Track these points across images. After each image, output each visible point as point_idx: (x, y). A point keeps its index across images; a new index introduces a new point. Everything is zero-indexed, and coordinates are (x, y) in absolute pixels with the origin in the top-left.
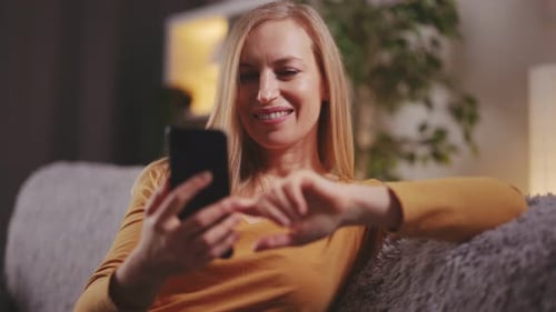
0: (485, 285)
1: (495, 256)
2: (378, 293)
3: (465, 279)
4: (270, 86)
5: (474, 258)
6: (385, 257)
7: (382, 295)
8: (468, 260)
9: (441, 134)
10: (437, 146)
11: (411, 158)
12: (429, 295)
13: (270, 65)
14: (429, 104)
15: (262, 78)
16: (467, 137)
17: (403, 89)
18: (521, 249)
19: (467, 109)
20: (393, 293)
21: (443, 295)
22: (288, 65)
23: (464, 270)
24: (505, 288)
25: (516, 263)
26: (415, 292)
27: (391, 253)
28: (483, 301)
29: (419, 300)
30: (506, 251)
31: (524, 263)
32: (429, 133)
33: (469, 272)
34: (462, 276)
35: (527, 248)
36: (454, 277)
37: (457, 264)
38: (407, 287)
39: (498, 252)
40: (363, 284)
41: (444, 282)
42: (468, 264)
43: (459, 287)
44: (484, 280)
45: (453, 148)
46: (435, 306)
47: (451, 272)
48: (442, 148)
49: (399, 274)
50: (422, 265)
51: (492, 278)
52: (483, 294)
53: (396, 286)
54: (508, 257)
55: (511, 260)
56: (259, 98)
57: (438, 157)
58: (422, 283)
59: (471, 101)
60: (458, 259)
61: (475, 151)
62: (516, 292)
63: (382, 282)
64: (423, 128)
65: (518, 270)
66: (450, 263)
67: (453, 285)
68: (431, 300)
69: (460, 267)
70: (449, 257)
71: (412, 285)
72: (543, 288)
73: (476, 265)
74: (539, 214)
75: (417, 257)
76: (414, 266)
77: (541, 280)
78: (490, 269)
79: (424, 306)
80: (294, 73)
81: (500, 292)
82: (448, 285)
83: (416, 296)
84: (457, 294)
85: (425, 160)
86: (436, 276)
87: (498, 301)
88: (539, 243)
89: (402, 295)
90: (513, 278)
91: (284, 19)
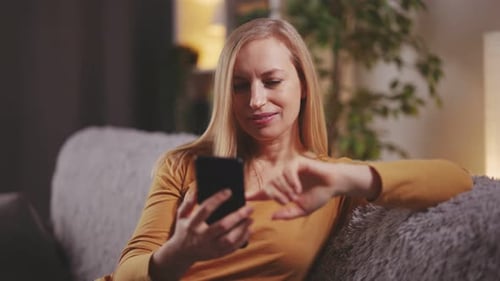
0: (427, 258)
1: (435, 234)
2: (349, 256)
3: (413, 251)
4: (260, 95)
5: (419, 234)
6: (354, 226)
7: (351, 258)
8: (415, 235)
9: (410, 89)
10: (406, 101)
11: (385, 112)
12: (387, 262)
13: (258, 77)
14: (399, 62)
15: (252, 88)
16: (432, 91)
17: (377, 48)
18: (455, 229)
19: (432, 67)
20: (359, 257)
21: (396, 263)
22: (272, 76)
23: (412, 243)
24: (441, 262)
25: (450, 241)
26: (376, 258)
27: (359, 224)
28: (425, 270)
29: (379, 264)
30: (443, 230)
31: (455, 243)
32: (400, 90)
33: (416, 246)
34: (411, 249)
35: (459, 229)
36: (405, 249)
37: (407, 238)
38: (370, 254)
39: (438, 230)
40: (338, 248)
41: (397, 252)
42: (415, 239)
43: (408, 257)
44: (426, 254)
45: (421, 102)
46: (390, 271)
47: (403, 244)
48: (411, 102)
49: (365, 242)
50: (382, 236)
51: (432, 252)
52: (425, 265)
53: (363, 252)
54: (445, 235)
55: (446, 238)
56: (251, 104)
57: (407, 109)
58: (382, 250)
59: (436, 60)
60: (409, 233)
61: (440, 103)
62: (449, 266)
63: (351, 247)
64: (394, 85)
65: (451, 247)
66: (402, 237)
67: (404, 255)
68: (388, 266)
69: (409, 241)
70: (401, 232)
71: (373, 253)
72: (469, 263)
73: (422, 240)
74: (471, 198)
75: (379, 229)
76: (377, 236)
77: (467, 258)
78: (430, 244)
79: (383, 270)
80: (278, 82)
81: (437, 264)
82: (400, 254)
83: (377, 261)
84: (407, 263)
85: (395, 113)
86: (392, 246)
87: (436, 272)
88: (468, 226)
89: (366, 260)
90: (448, 254)
91: (266, 37)
